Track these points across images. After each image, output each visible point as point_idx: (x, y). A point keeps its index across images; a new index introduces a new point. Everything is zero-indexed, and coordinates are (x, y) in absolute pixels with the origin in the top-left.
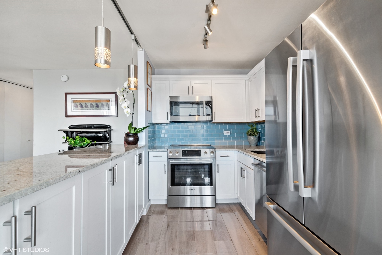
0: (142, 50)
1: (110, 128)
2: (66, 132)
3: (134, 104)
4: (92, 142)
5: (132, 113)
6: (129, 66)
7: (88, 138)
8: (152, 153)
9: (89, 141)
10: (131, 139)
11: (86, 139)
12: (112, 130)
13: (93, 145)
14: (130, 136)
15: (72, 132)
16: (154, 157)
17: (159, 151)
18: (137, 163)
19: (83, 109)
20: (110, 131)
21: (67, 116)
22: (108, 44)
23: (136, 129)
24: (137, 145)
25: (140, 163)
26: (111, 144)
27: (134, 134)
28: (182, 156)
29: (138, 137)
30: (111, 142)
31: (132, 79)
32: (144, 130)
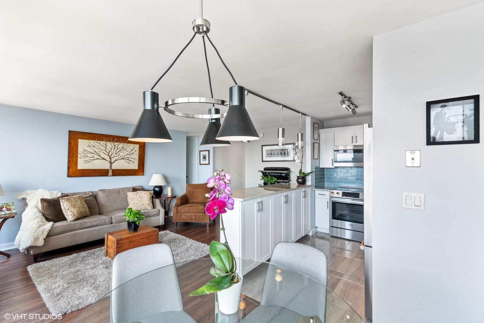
0: (309, 117)
1: (289, 170)
2: (263, 173)
3: (303, 156)
4: (278, 180)
5: (301, 162)
6: (298, 134)
7: (275, 177)
8: (318, 192)
9: (276, 179)
10: (300, 180)
11: (274, 178)
12: (291, 172)
13: (278, 182)
14: (300, 179)
15: (266, 173)
16: (319, 194)
17: (323, 191)
18: (303, 197)
19: (272, 156)
20: (290, 173)
21: (263, 161)
22: (283, 136)
23: (304, 173)
24: (305, 185)
25: (305, 197)
26: (290, 182)
27: (302, 177)
28: (342, 196)
29: (305, 179)
30: (291, 181)
31: (300, 142)
32: (310, 175)
